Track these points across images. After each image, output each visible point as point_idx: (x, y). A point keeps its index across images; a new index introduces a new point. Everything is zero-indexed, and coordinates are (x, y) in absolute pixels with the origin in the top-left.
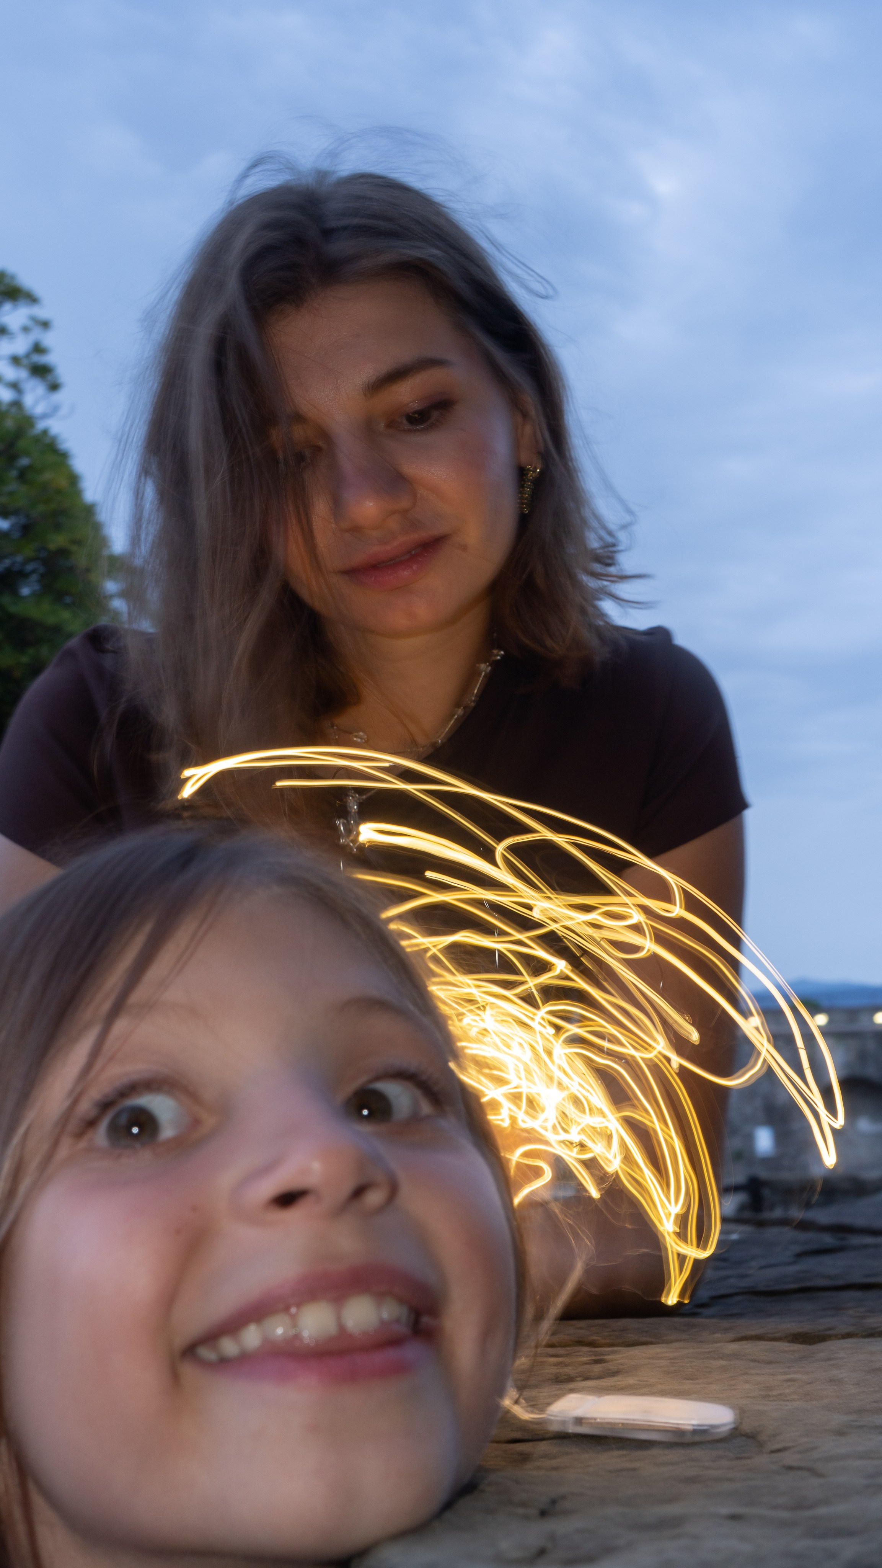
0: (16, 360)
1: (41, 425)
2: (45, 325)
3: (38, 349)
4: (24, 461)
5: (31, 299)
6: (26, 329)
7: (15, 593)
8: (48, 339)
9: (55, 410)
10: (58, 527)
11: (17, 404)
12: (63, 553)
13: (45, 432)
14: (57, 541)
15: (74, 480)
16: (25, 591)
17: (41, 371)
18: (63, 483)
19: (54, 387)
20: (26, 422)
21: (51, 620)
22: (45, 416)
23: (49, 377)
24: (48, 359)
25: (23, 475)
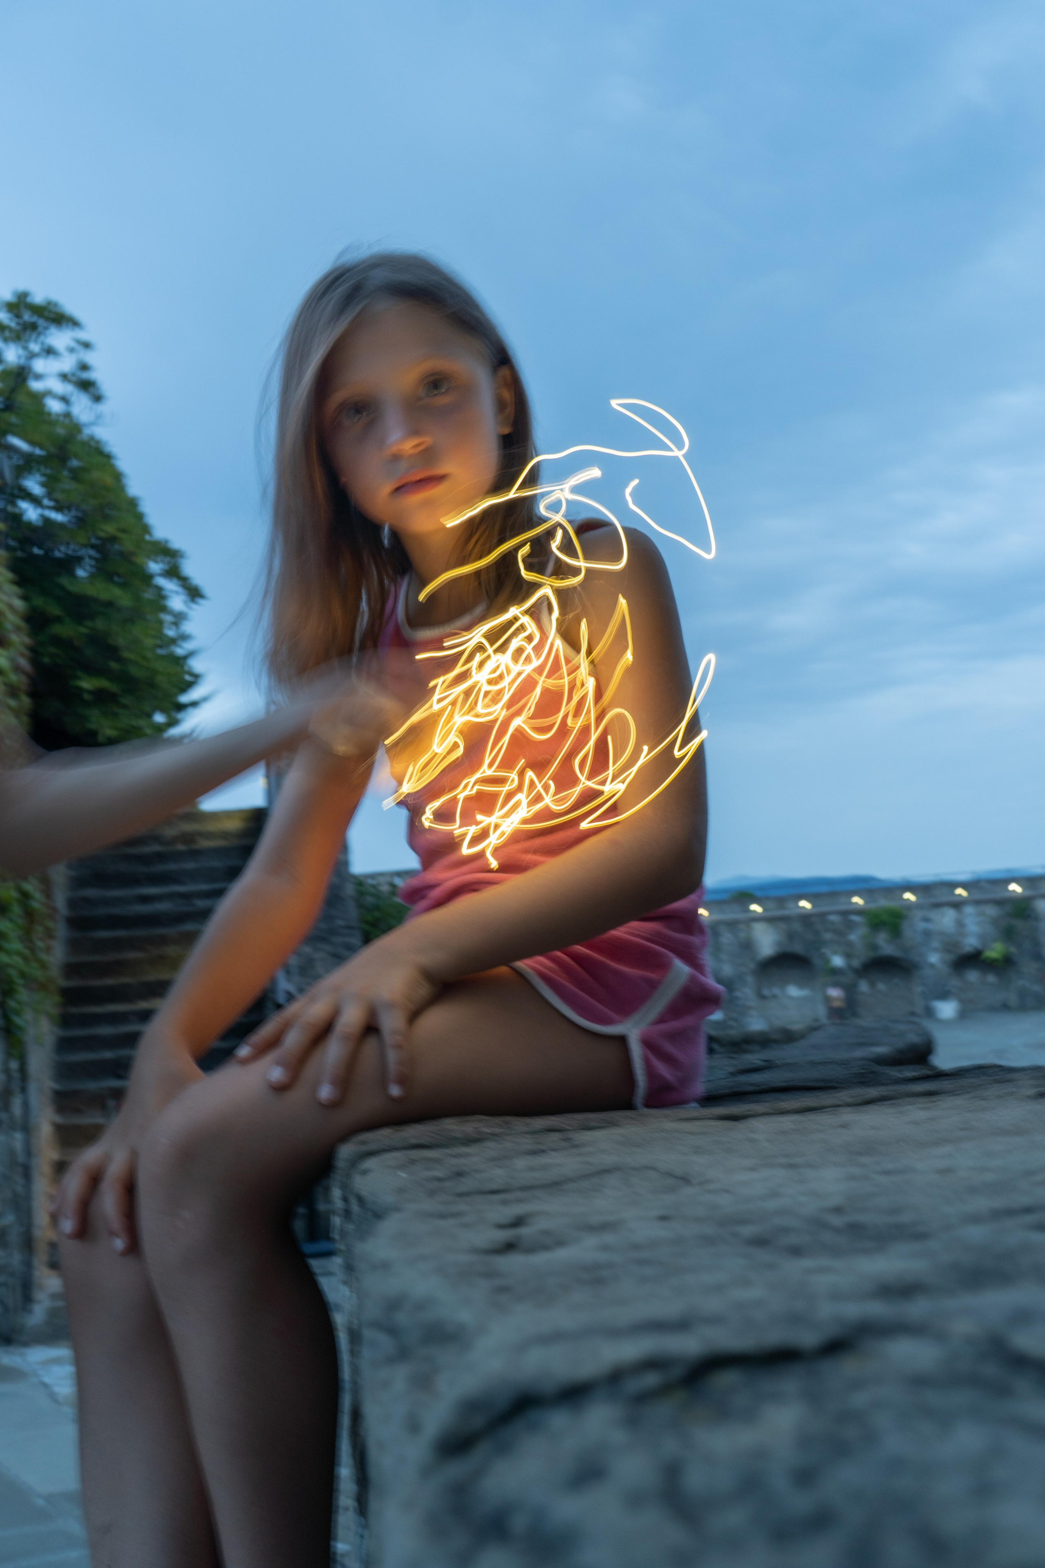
0: (64, 377)
1: (87, 431)
2: (87, 345)
3: (84, 367)
4: (75, 463)
5: (74, 323)
6: (71, 350)
7: (72, 574)
8: (89, 357)
9: (98, 419)
10: (106, 518)
11: (68, 415)
12: (113, 539)
13: (92, 438)
14: (109, 529)
15: (118, 476)
16: (81, 573)
17: (86, 386)
18: (109, 480)
19: (98, 398)
20: (75, 428)
21: (104, 596)
22: (93, 424)
23: (91, 390)
24: (92, 375)
25: (76, 475)
